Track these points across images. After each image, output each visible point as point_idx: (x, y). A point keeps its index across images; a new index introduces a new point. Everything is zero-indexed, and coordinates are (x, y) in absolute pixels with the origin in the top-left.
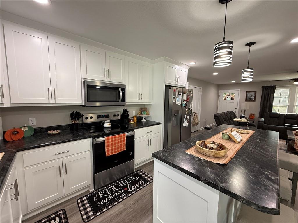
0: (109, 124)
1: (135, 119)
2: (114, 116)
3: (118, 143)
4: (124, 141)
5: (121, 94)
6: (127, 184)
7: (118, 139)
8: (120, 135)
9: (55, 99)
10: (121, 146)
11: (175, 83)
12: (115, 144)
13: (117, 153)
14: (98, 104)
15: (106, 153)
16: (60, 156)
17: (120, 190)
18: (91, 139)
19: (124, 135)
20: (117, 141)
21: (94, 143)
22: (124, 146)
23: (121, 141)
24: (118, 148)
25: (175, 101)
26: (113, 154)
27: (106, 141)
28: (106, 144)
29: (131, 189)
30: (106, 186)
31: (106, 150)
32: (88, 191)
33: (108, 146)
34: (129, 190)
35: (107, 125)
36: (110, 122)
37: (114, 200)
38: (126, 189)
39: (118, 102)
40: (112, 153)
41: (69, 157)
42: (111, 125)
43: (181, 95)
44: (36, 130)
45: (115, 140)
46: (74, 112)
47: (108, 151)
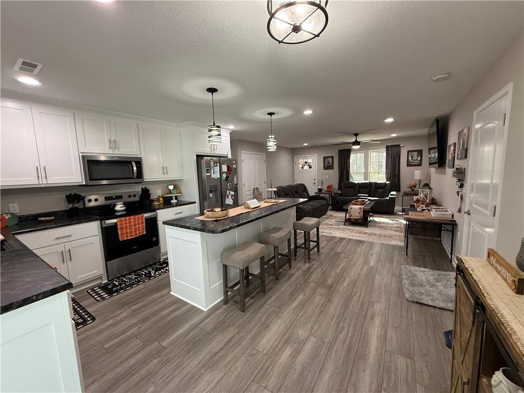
0: (122, 207)
1: (161, 199)
2: (130, 196)
3: (135, 225)
4: (142, 223)
5: (135, 168)
6: (151, 271)
7: (135, 221)
8: (137, 217)
9: (46, 178)
10: (139, 230)
11: (211, 152)
12: (130, 226)
13: (134, 237)
14: (105, 182)
15: (120, 237)
16: (61, 241)
17: (141, 277)
18: (98, 222)
19: (143, 216)
20: (133, 224)
21: (104, 226)
22: (143, 229)
23: (139, 224)
24: (135, 231)
25: (209, 174)
26: (129, 238)
27: (118, 224)
28: (119, 227)
29: (155, 273)
30: (124, 276)
31: (119, 233)
32: (101, 283)
33: (122, 229)
34: (153, 275)
35: (119, 207)
36: (123, 204)
37: (133, 284)
38: (149, 275)
39: (132, 178)
40: (127, 237)
41: (72, 242)
42: (125, 208)
43: (218, 166)
44: (20, 217)
45: (130, 222)
46: (71, 194)
47: (122, 234)
